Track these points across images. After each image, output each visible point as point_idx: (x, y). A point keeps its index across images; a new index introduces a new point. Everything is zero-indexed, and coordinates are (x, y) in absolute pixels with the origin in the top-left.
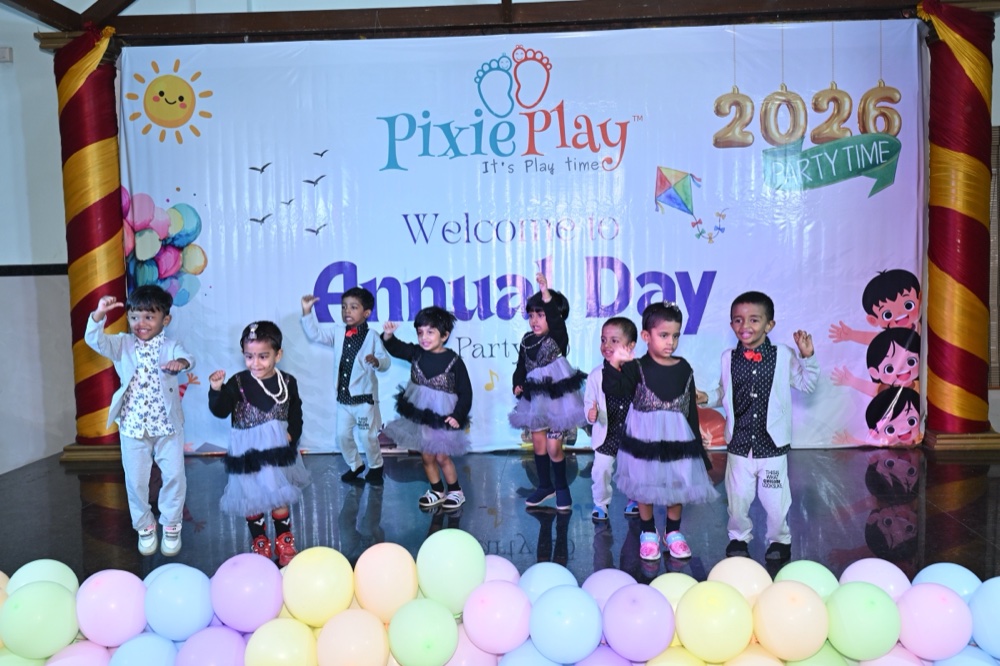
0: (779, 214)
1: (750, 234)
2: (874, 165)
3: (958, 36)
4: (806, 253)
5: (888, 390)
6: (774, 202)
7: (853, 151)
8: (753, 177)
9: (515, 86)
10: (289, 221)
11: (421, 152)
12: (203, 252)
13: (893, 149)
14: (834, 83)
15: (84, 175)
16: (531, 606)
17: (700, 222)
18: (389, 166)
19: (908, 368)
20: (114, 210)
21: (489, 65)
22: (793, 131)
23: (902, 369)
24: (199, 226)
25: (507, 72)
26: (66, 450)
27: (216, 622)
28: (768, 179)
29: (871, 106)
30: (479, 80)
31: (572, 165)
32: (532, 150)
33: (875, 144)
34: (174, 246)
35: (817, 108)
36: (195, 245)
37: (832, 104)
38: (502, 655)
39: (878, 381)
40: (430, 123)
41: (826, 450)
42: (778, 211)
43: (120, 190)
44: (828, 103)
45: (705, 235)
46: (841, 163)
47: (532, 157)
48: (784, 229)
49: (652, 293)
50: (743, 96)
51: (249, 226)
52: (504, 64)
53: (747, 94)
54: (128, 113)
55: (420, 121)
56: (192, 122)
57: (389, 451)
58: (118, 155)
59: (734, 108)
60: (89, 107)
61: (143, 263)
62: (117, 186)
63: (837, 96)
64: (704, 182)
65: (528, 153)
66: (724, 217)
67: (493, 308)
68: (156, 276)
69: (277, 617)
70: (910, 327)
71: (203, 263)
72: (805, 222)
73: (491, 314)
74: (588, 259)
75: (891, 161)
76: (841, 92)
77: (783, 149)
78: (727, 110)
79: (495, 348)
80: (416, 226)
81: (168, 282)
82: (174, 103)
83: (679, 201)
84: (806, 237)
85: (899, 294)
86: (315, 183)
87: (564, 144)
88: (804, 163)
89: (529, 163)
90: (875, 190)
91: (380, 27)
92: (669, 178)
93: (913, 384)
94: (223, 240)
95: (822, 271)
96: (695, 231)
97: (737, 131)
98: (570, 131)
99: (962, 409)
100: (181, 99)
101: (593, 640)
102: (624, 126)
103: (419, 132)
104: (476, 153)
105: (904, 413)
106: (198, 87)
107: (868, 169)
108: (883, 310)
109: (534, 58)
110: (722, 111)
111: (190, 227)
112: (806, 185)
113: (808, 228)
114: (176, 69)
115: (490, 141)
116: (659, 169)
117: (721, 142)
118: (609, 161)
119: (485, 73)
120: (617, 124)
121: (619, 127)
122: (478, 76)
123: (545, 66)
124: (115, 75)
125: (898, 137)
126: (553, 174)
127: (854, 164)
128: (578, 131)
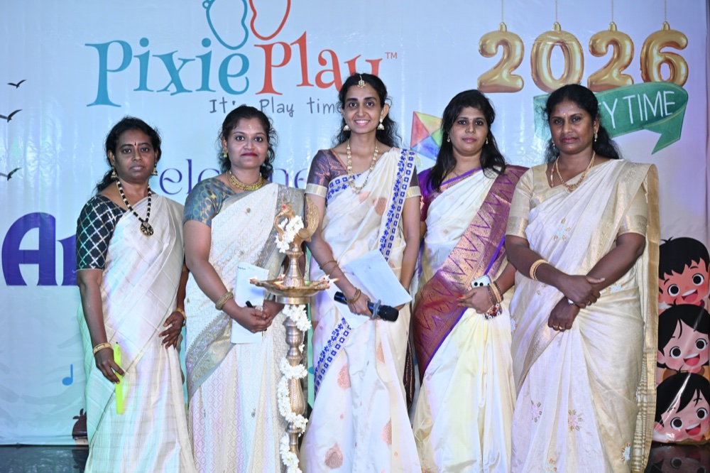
2: (659, 117)
5: (675, 376)
7: (634, 101)
8: (522, 127)
9: (250, 13)
11: (138, 86)
13: (679, 101)
14: (613, 24)
18: (97, 102)
19: (696, 351)
22: (568, 76)
23: (690, 352)
29: (655, 51)
30: (208, 4)
31: (315, 106)
32: (268, 88)
33: (659, 93)
35: (594, 51)
37: (611, 47)
39: (664, 366)
40: (148, 52)
44: (607, 46)
46: (622, 115)
47: (268, 96)
50: (512, 34)
53: (516, 33)
55: (138, 50)
59: (501, 48)
63: (617, 38)
65: (263, 91)
70: (699, 305)
75: (677, 114)
76: (621, 34)
78: (494, 50)
85: (686, 266)
86: (9, 118)
87: (305, 82)
89: (264, 103)
90: (659, 146)
92: (426, 125)
93: (703, 370)
97: (505, 73)
98: (314, 68)
102: (375, 63)
103: (135, 63)
104: (201, 89)
105: (692, 403)
107: (651, 122)
108: (668, 283)
110: (488, 50)
115: (219, 76)
116: (415, 114)
117: (486, 86)
120: (367, 61)
121: (370, 65)
125: (684, 87)
126: (292, 116)
127: (636, 115)
128: (323, 68)
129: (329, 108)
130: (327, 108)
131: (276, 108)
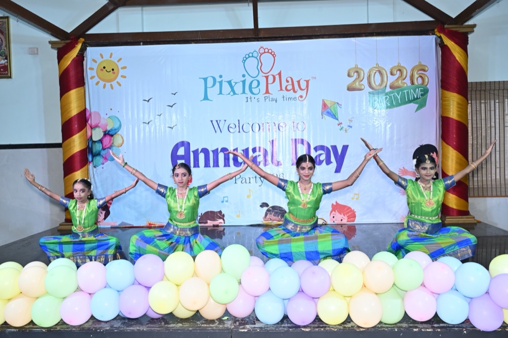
0: (376, 120)
1: (363, 129)
2: (417, 98)
3: (453, 43)
4: (388, 137)
6: (374, 115)
7: (408, 92)
8: (364, 104)
9: (260, 64)
10: (160, 124)
11: (219, 93)
12: (122, 137)
13: (425, 92)
14: (399, 63)
15: (70, 103)
16: (270, 276)
17: (341, 123)
18: (204, 99)
20: (83, 118)
21: (249, 55)
22: (382, 84)
24: (120, 126)
25: (256, 58)
26: (60, 225)
27: (136, 282)
28: (371, 104)
29: (415, 73)
30: (244, 61)
31: (285, 98)
32: (267, 92)
33: (417, 89)
34: (109, 135)
35: (392, 74)
36: (118, 134)
37: (398, 72)
38: (258, 296)
40: (222, 81)
41: (397, 224)
42: (375, 118)
43: (85, 110)
45: (344, 129)
46: (403, 98)
47: (267, 95)
48: (378, 126)
49: (320, 155)
50: (359, 68)
51: (142, 125)
52: (255, 54)
53: (361, 67)
54: (89, 76)
55: (218, 79)
56: (118, 79)
57: (204, 225)
58: (85, 94)
59: (356, 74)
60: (72, 73)
61: (95, 142)
62: (84, 108)
63: (400, 68)
64: (343, 106)
65: (265, 93)
66: (352, 121)
68: (101, 148)
69: (162, 280)
71: (122, 142)
72: (387, 123)
74: (292, 140)
75: (424, 97)
76: (402, 67)
77: (377, 91)
78: (353, 75)
80: (216, 125)
81: (106, 150)
82: (110, 71)
83: (332, 114)
84: (388, 130)
86: (172, 106)
87: (281, 89)
88: (386, 98)
89: (266, 98)
90: (418, 109)
91: (201, 39)
92: (327, 104)
94: (131, 132)
95: (395, 145)
96: (339, 127)
97: (357, 83)
98: (284, 84)
99: (457, 205)
100: (113, 70)
101: (296, 289)
102: (307, 82)
103: (218, 85)
104: (243, 93)
106: (120, 65)
107: (415, 100)
109: (268, 52)
110: (350, 75)
111: (116, 126)
112: (387, 107)
113: (389, 126)
114: (111, 57)
115: (249, 88)
116: (323, 100)
117: (350, 89)
118: (301, 97)
119: (247, 58)
121: (305, 82)
122: (244, 60)
123: (273, 55)
124: (84, 60)
125: (427, 86)
127: (408, 98)
128: (287, 84)
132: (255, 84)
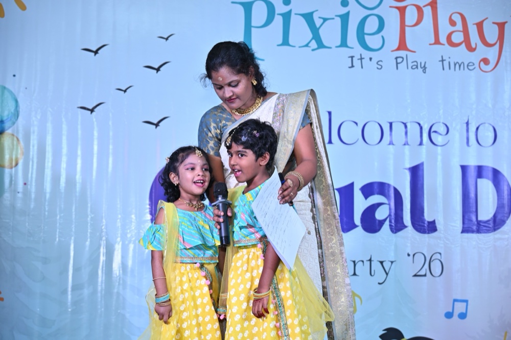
11: (281, 42)
24: (17, 112)
31: (446, 63)
32: (402, 46)
36: (10, 134)
40: (290, 11)
47: (402, 53)
55: (280, 8)
65: (398, 49)
67: (357, 220)
73: (355, 226)
74: (464, 169)
79: (359, 265)
86: (157, 69)
87: (437, 42)
89: (399, 60)
98: (445, 28)
102: (501, 26)
103: (278, 21)
104: (341, 46)
111: (6, 113)
118: (486, 61)
120: (494, 23)
121: (496, 27)
126: (425, 73)
128: (453, 29)
129: (460, 66)
130: (457, 66)
131: (410, 65)
132: (372, 25)
